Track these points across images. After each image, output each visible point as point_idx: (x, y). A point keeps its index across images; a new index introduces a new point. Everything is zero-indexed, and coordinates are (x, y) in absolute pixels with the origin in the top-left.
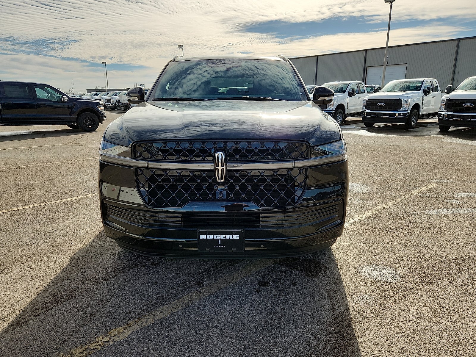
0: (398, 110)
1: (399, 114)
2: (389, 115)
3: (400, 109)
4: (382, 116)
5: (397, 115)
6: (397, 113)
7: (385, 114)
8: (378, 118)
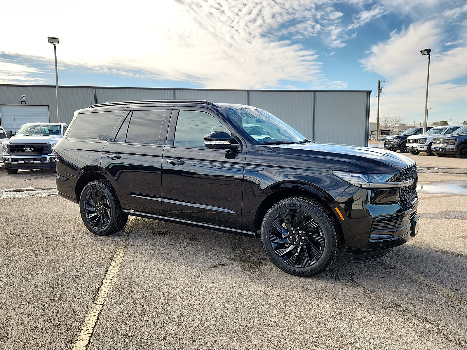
0: (49, 154)
1: (51, 159)
2: (40, 159)
3: (50, 154)
4: (32, 162)
5: (48, 159)
6: (48, 157)
7: (35, 159)
8: (27, 163)
